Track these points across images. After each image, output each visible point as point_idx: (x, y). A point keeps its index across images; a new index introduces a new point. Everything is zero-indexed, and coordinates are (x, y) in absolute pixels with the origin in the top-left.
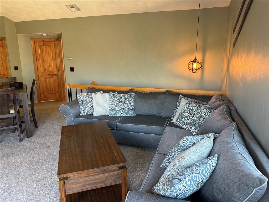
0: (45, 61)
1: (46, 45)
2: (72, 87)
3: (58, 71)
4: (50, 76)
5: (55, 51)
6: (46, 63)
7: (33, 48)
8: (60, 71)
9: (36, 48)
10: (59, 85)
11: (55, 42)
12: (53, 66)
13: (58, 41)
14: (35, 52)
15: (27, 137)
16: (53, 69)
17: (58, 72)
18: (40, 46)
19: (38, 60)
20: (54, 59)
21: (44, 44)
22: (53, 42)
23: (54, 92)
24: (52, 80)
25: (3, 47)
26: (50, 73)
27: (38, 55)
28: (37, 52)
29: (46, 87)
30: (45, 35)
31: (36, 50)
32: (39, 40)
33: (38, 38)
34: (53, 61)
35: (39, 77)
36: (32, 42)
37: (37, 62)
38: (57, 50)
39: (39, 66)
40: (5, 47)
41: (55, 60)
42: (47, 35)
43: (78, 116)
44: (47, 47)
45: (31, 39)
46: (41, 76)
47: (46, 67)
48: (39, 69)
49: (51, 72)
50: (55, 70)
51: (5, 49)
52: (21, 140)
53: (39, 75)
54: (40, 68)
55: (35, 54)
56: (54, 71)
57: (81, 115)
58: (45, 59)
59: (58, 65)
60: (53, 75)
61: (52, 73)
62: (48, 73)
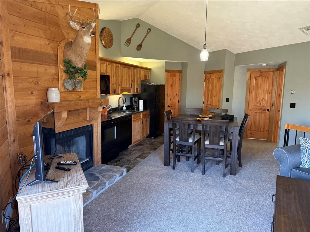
0: (259, 94)
1: (263, 76)
2: (291, 128)
3: (273, 105)
4: (261, 111)
5: (273, 82)
6: (259, 96)
7: (248, 80)
8: (275, 106)
9: (251, 80)
10: (270, 123)
11: (275, 72)
12: (267, 100)
13: (278, 71)
14: (249, 84)
15: (230, 174)
16: (266, 104)
17: (272, 107)
18: (256, 78)
19: (251, 93)
20: (269, 92)
21: (260, 75)
22: (272, 73)
23: (262, 130)
24: (263, 116)
25: (220, 79)
26: (262, 108)
27: (252, 87)
28: (251, 84)
29: (255, 123)
30: (264, 65)
31: (251, 82)
32: (256, 70)
33: (255, 69)
34: (268, 93)
35: (249, 111)
36: (249, 74)
37: (250, 94)
38: (275, 82)
39: (251, 99)
40: (222, 79)
41: (271, 93)
42: (267, 64)
43: (297, 167)
44: (264, 78)
45: (248, 70)
46: (250, 110)
47: (258, 100)
48: (251, 103)
49: (264, 106)
50: (269, 104)
51: (221, 81)
52: (224, 176)
53: (249, 109)
54: (251, 101)
55: (249, 86)
56: (267, 105)
57: (301, 166)
58: (259, 91)
59: (273, 99)
60: (264, 110)
61: (264, 108)
62: (260, 108)
